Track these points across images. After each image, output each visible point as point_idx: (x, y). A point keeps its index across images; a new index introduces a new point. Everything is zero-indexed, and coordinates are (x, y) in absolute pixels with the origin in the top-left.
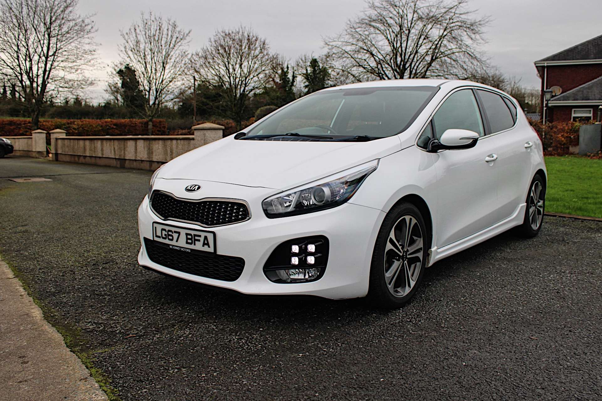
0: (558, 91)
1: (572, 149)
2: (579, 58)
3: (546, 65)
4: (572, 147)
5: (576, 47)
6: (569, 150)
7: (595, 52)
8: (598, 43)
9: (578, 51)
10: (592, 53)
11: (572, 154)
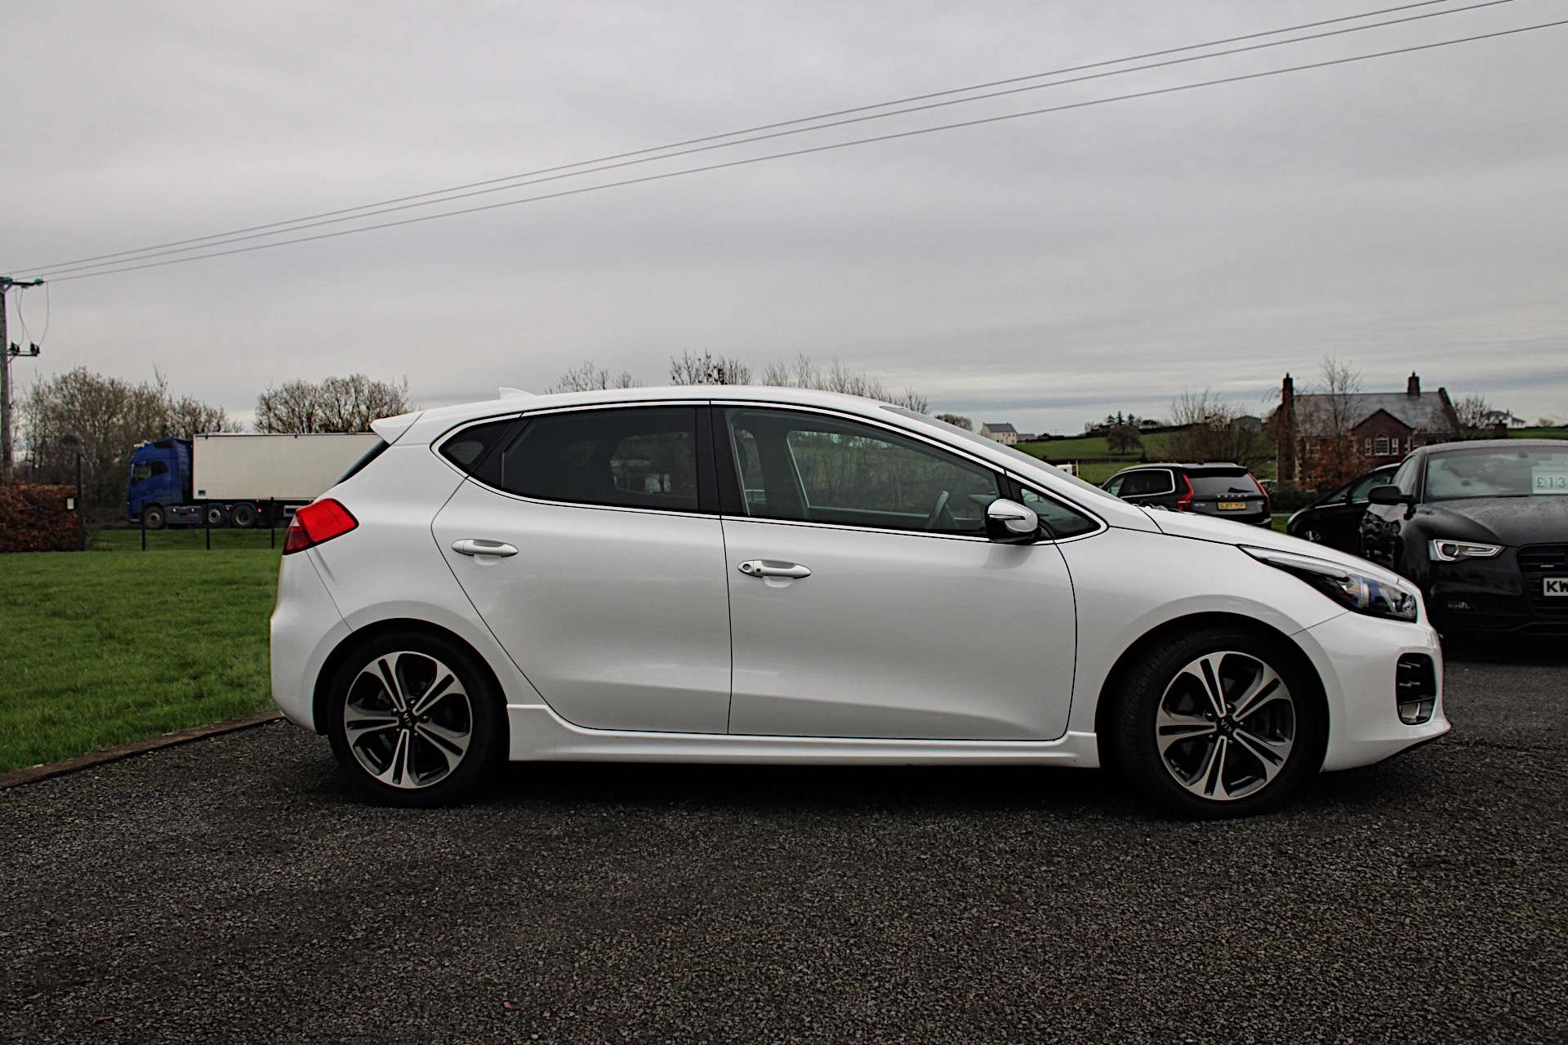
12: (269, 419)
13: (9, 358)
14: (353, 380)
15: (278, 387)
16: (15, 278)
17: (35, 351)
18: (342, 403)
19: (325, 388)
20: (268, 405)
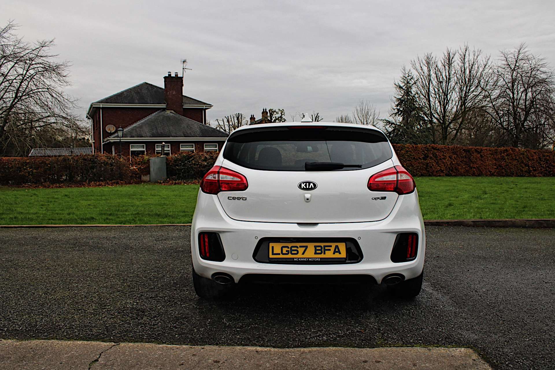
0: (113, 129)
1: (145, 178)
2: (127, 102)
3: (101, 106)
4: (143, 176)
5: (122, 93)
6: (141, 179)
7: (137, 98)
8: (138, 91)
9: (125, 96)
10: (136, 99)
11: (145, 182)
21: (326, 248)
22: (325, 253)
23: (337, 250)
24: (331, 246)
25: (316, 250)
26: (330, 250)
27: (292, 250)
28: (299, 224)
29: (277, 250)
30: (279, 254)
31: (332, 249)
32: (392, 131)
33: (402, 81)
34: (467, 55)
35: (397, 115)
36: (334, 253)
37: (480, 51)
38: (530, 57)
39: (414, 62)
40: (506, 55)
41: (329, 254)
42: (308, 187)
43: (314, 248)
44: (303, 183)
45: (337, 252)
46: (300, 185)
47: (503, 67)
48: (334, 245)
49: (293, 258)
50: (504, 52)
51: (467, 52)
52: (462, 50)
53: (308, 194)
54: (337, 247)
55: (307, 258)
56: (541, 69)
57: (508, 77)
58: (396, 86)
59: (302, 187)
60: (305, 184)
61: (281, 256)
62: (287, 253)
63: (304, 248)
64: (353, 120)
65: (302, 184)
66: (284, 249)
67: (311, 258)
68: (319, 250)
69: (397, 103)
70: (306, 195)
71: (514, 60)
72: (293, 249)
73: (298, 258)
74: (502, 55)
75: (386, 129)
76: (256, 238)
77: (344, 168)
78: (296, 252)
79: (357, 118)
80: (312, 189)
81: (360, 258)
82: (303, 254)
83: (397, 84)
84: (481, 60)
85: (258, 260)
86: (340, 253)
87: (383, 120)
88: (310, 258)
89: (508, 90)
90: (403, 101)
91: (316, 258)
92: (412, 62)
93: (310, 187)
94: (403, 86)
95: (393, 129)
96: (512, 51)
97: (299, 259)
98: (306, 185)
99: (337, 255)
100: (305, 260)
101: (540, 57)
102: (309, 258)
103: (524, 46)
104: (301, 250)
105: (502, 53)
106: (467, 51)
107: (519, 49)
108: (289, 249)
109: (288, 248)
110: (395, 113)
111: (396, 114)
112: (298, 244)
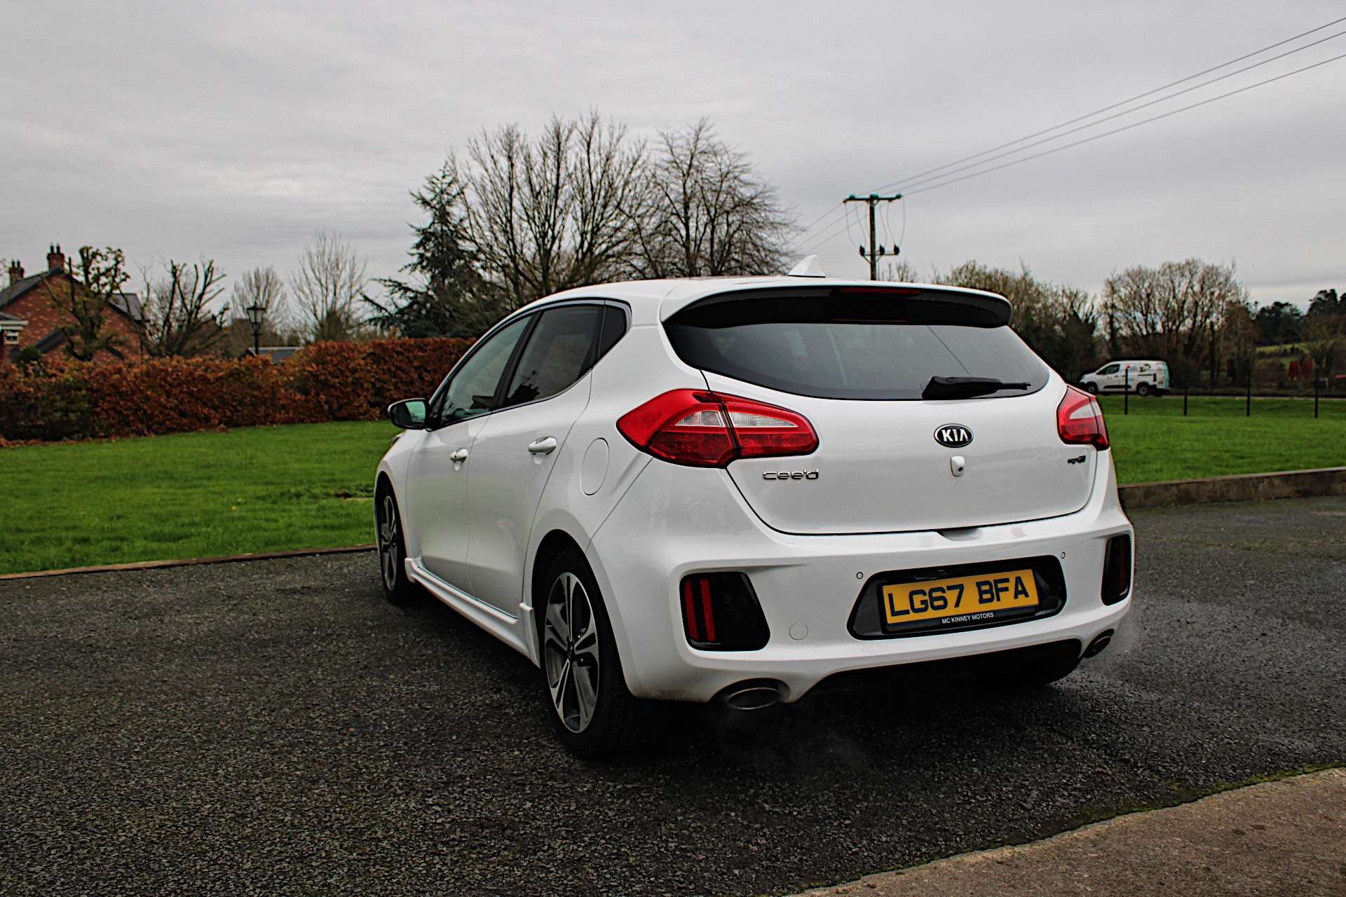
12: (1113, 300)
13: (877, 257)
14: (1188, 263)
15: (1121, 271)
16: (880, 196)
17: (897, 251)
18: (1177, 284)
19: (1162, 272)
20: (1113, 288)
21: (1000, 586)
22: (998, 599)
23: (1020, 588)
24: (1007, 580)
25: (981, 593)
26: (1006, 589)
27: (933, 599)
28: (941, 532)
29: (901, 603)
30: (907, 612)
31: (1011, 585)
32: (406, 308)
33: (429, 186)
34: (596, 135)
35: (419, 267)
36: (1016, 597)
37: (625, 127)
38: (718, 148)
39: (476, 142)
40: (670, 141)
41: (1007, 601)
42: (956, 440)
43: (977, 588)
44: (946, 429)
45: (1021, 593)
46: (940, 435)
47: (666, 165)
48: (1011, 576)
49: (940, 619)
50: (665, 133)
51: (596, 129)
52: (585, 123)
53: (958, 457)
54: (1018, 580)
55: (968, 614)
56: (743, 177)
57: (676, 189)
58: (415, 199)
59: (945, 440)
60: (949, 431)
61: (913, 616)
62: (923, 606)
63: (957, 591)
64: (301, 278)
65: (944, 431)
66: (915, 597)
67: (976, 613)
68: (986, 592)
69: (417, 240)
70: (955, 459)
71: (688, 153)
72: (935, 594)
73: (950, 617)
74: (661, 139)
75: (395, 304)
76: (860, 576)
77: (999, 392)
78: (941, 603)
79: (311, 275)
80: (963, 443)
81: (1060, 603)
82: (957, 605)
83: (416, 194)
84: (626, 150)
85: (859, 633)
86: (1027, 595)
87: (385, 281)
88: (974, 614)
89: (674, 219)
90: (433, 234)
91: (986, 612)
92: (470, 142)
93: (961, 440)
94: (432, 200)
95: (410, 301)
96: (684, 132)
97: (953, 620)
98: (952, 435)
99: (1022, 601)
100: (964, 619)
101: (738, 151)
102: (971, 614)
103: (708, 125)
104: (951, 596)
105: (662, 134)
106: (596, 125)
107: (697, 128)
108: (927, 598)
109: (924, 594)
110: (414, 264)
111: (414, 267)
112: (944, 583)
